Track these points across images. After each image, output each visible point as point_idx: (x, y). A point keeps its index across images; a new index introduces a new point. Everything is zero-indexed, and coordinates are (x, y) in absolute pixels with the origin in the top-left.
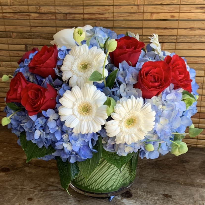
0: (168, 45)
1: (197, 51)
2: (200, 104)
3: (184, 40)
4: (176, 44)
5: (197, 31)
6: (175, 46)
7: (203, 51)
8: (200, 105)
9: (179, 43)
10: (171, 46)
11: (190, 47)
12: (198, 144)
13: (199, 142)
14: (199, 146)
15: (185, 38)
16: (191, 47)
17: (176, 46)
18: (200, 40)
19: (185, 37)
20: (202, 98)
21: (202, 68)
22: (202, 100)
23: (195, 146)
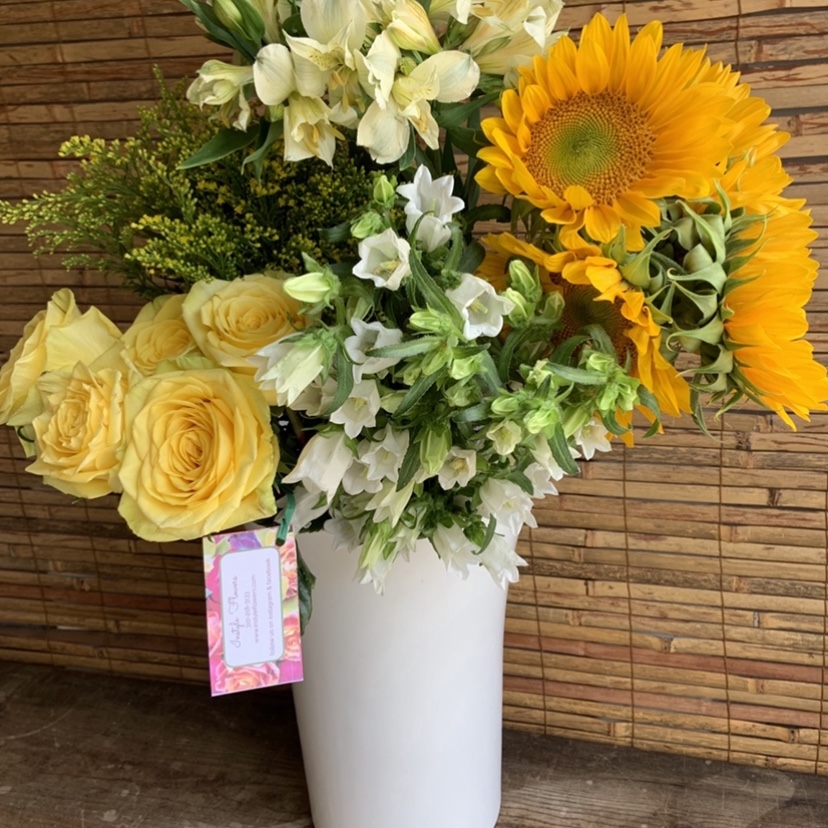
0: (601, 468)
1: (689, 487)
2: (721, 632)
3: (647, 456)
4: (624, 466)
5: (679, 436)
6: (622, 472)
7: (704, 487)
8: (722, 636)
9: (634, 464)
10: (611, 471)
11: (665, 477)
12: (732, 748)
13: (735, 743)
14: (735, 755)
15: (649, 453)
16: (669, 477)
17: (624, 471)
18: (692, 460)
19: (648, 449)
20: (726, 616)
21: (711, 534)
22: (726, 622)
23: (724, 755)
